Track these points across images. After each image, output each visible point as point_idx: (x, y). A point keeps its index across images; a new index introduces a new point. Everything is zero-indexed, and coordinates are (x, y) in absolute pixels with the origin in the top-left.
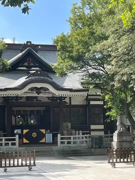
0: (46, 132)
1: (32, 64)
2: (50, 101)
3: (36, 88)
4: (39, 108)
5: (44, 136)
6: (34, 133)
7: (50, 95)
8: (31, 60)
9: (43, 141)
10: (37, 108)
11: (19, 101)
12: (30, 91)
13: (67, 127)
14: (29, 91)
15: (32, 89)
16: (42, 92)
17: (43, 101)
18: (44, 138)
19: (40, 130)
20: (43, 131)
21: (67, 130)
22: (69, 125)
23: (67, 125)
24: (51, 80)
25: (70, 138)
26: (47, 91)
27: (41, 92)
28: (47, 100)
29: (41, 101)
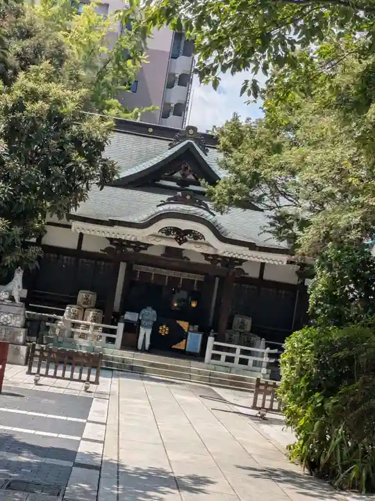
0: (190, 329)
1: (191, 177)
2: (208, 263)
3: (176, 230)
4: (192, 276)
5: (183, 336)
6: (164, 327)
7: (210, 251)
8: (189, 168)
9: (181, 346)
10: (185, 275)
11: (142, 252)
12: (164, 235)
13: (242, 325)
14: (160, 234)
15: (167, 231)
16: (189, 239)
17: (193, 260)
18: (185, 340)
19: (178, 322)
20: (184, 325)
21: (240, 333)
22: (248, 322)
23: (242, 323)
24: (212, 216)
25: (234, 350)
26: (199, 240)
27: (186, 241)
28: (202, 261)
29: (189, 259)
